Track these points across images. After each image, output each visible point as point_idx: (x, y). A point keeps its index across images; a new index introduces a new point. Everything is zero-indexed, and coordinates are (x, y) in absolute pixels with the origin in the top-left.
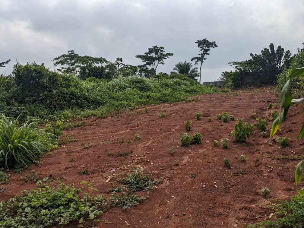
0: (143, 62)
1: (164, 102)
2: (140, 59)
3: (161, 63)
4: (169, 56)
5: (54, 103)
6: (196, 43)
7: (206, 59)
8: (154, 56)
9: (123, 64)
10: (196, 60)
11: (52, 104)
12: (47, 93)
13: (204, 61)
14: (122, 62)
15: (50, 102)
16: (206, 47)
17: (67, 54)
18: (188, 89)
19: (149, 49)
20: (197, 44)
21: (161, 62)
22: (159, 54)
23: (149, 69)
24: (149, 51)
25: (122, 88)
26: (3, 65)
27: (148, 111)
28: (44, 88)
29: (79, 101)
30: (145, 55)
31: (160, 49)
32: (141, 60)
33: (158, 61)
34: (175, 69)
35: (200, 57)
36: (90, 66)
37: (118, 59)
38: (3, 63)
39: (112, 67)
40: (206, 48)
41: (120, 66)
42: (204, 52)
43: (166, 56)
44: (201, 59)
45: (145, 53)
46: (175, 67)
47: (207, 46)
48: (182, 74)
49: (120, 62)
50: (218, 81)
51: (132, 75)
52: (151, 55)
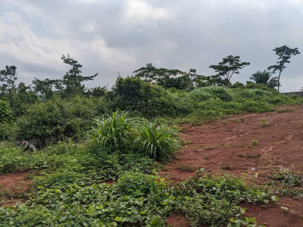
0: (216, 72)
1: (251, 112)
2: (213, 69)
3: (235, 73)
4: (244, 66)
5: (149, 111)
6: (274, 50)
7: (286, 67)
8: (229, 66)
9: (196, 75)
10: (274, 69)
11: (148, 112)
12: (143, 102)
13: (283, 70)
14: (196, 73)
15: (146, 110)
16: (285, 54)
17: (146, 67)
18: (271, 99)
19: (224, 59)
20: (275, 52)
21: (235, 71)
22: (234, 63)
23: (223, 79)
24: (224, 61)
25: (204, 98)
26: (92, 79)
27: (244, 120)
28: (141, 97)
29: (169, 110)
30: (219, 65)
31: (236, 58)
32: (215, 70)
33: (232, 71)
34: (251, 78)
35: (279, 65)
36: (168, 77)
37: (191, 70)
38: (92, 77)
39: (186, 78)
40: (286, 56)
41: (193, 77)
42: (283, 59)
43: (241, 66)
44: (280, 67)
45: (219, 63)
46: (252, 76)
47: (287, 53)
48: (261, 84)
49: (193, 73)
50: (300, 91)
51: (208, 85)
52: (224, 65)
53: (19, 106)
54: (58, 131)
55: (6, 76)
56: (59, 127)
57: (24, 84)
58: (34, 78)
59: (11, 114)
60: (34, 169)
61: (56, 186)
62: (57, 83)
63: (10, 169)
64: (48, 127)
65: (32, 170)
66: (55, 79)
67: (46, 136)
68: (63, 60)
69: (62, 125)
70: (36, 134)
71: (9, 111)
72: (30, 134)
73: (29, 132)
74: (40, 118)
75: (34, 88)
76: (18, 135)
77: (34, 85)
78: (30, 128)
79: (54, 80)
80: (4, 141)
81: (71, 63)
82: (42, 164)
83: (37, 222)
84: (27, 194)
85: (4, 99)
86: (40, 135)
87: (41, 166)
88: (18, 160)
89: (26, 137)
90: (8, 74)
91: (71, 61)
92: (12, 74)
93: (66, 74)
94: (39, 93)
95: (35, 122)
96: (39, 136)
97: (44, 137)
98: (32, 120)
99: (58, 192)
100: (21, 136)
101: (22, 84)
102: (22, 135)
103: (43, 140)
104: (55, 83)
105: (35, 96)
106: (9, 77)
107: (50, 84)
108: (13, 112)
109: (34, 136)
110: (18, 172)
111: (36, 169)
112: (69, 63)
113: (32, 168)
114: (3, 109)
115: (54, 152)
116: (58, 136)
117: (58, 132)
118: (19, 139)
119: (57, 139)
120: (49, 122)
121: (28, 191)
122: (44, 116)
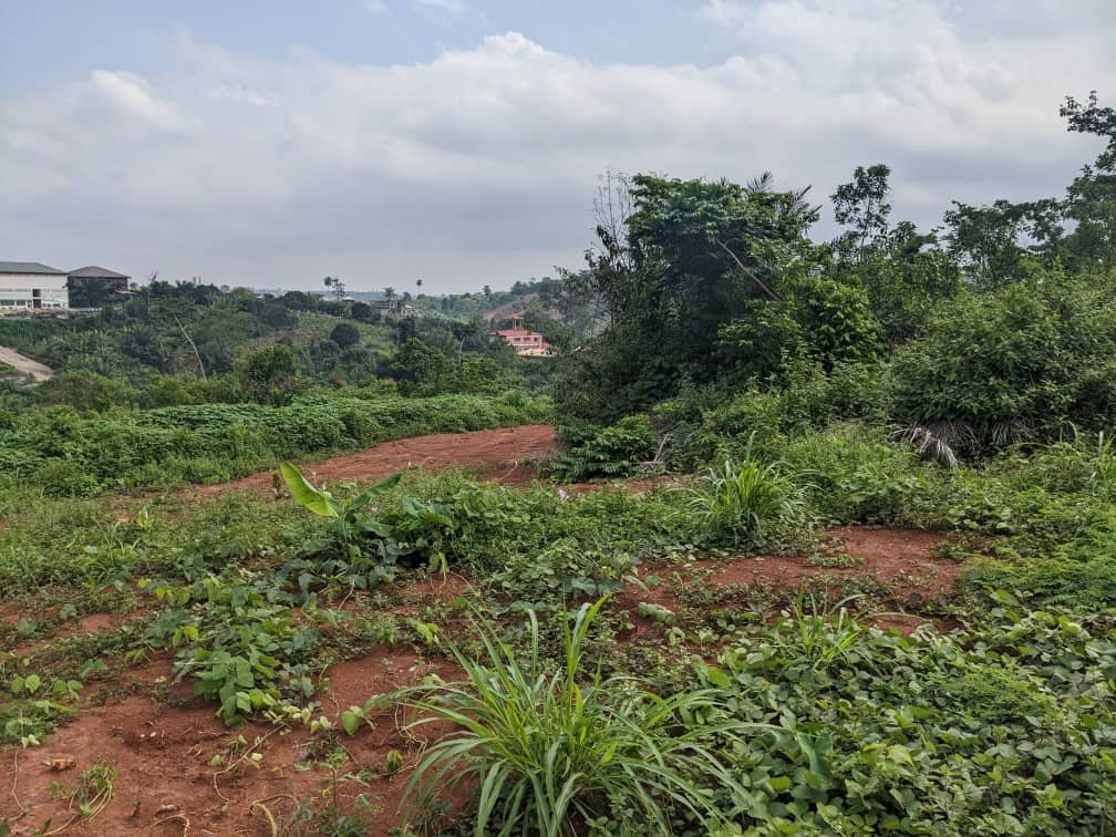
53: (898, 304)
54: (1044, 403)
55: (855, 202)
56: (1050, 387)
57: (914, 227)
58: (954, 202)
59: (874, 334)
60: (964, 528)
61: (1060, 607)
62: (1043, 214)
63: (882, 513)
64: (1006, 385)
65: (958, 530)
66: (1034, 199)
67: (995, 417)
68: (1066, 118)
69: (1065, 382)
70: (958, 406)
71: (866, 323)
72: (936, 405)
73: (936, 397)
74: (977, 348)
75: (950, 237)
76: (899, 404)
77: (949, 230)
78: (939, 383)
79: (1031, 202)
80: (853, 420)
81: (1103, 125)
82: (990, 518)
83: (1004, 711)
84: (952, 609)
85: (853, 283)
86: (976, 412)
87: (990, 522)
88: (907, 487)
89: (923, 416)
90: (862, 196)
91: (1102, 119)
92: (874, 193)
93: (1081, 175)
94: (966, 259)
95: (958, 364)
96: (973, 414)
97: (990, 421)
98: (948, 358)
99: (1073, 631)
100: (906, 410)
101: (906, 228)
102: (910, 405)
103: (986, 429)
104: (1032, 213)
105: (951, 268)
106: (863, 205)
107: (1010, 220)
108: (877, 325)
109: (950, 414)
110: (908, 529)
111: (971, 530)
112: (1090, 130)
113: (955, 522)
114: (848, 316)
115: (1039, 482)
116: (1043, 420)
117: (1046, 405)
118: (899, 419)
119: (1037, 434)
120: (1011, 365)
121: (954, 598)
122: (993, 342)
